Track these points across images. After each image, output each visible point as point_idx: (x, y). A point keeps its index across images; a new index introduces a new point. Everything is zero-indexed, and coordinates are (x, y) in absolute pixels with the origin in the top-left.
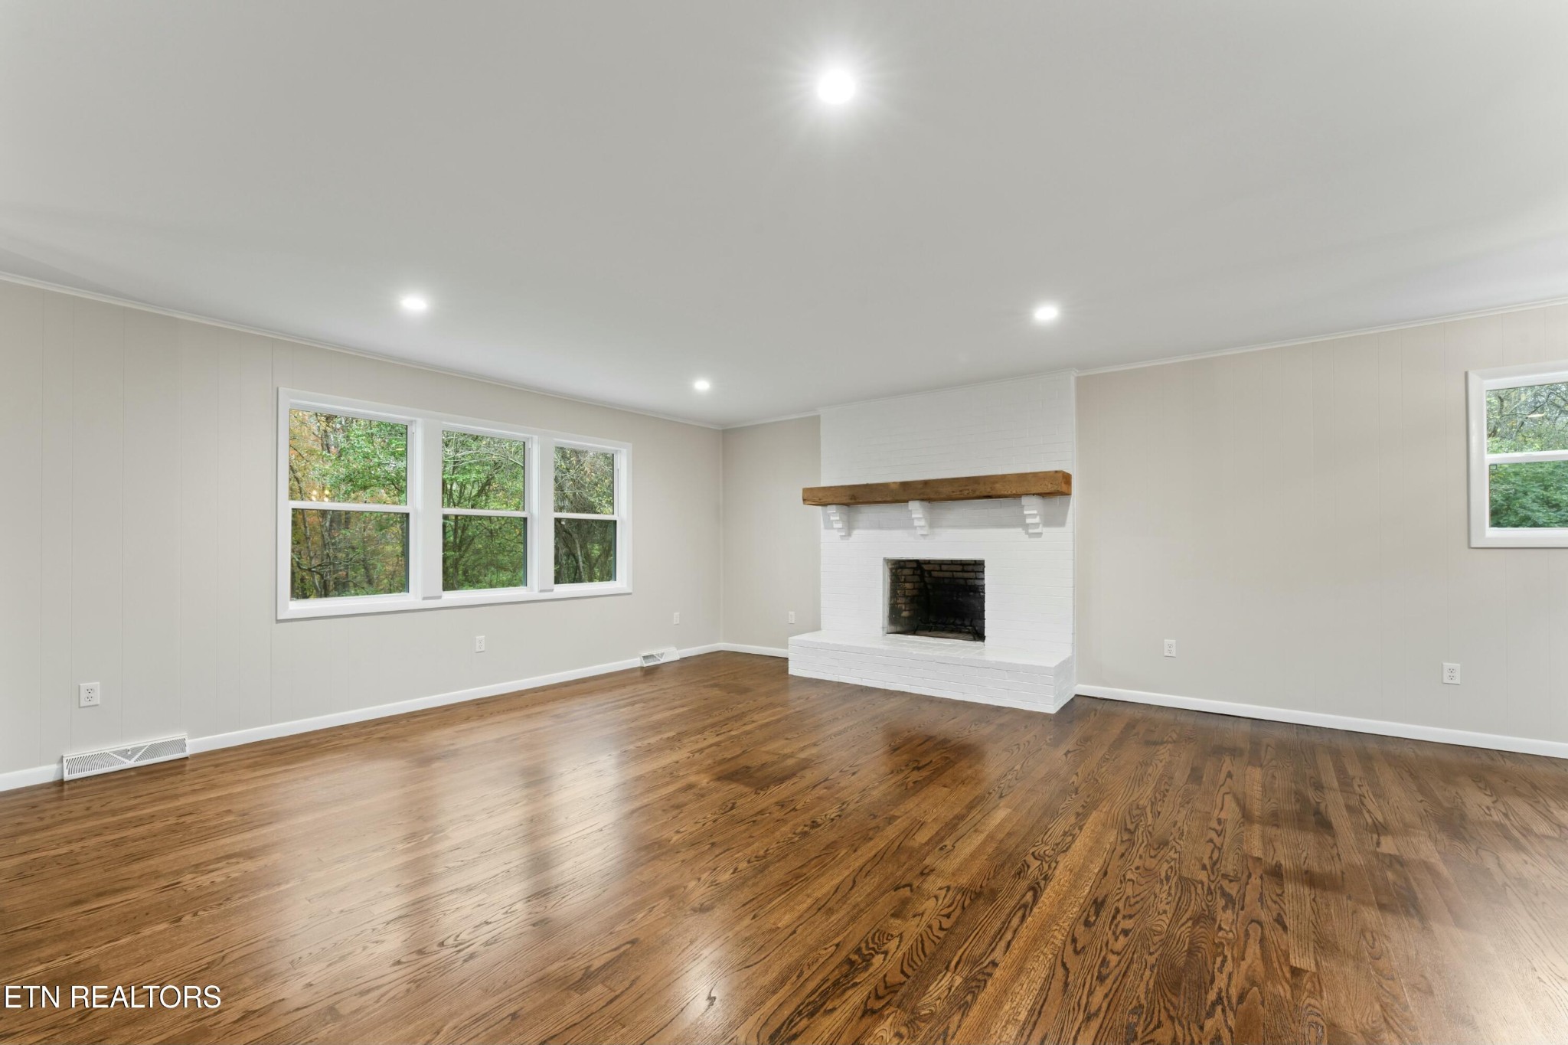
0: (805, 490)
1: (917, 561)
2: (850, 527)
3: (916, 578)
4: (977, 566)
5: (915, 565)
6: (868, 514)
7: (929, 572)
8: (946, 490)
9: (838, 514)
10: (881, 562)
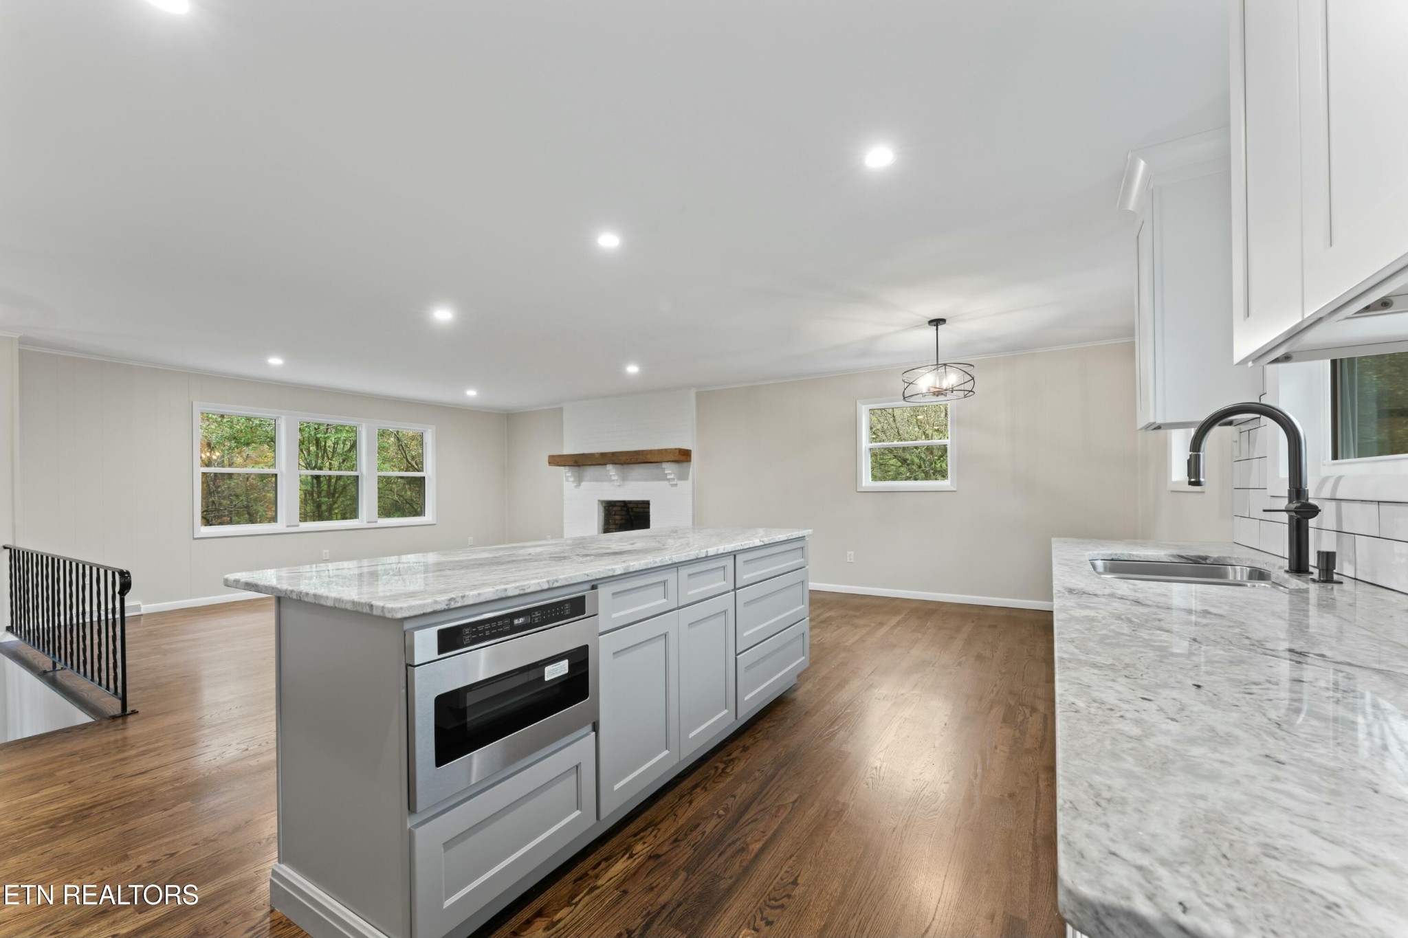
0: (551, 457)
1: (624, 502)
2: (579, 480)
3: (623, 513)
4: (646, 504)
5: (622, 504)
6: (591, 472)
8: (623, 458)
9: (571, 472)
10: (596, 502)
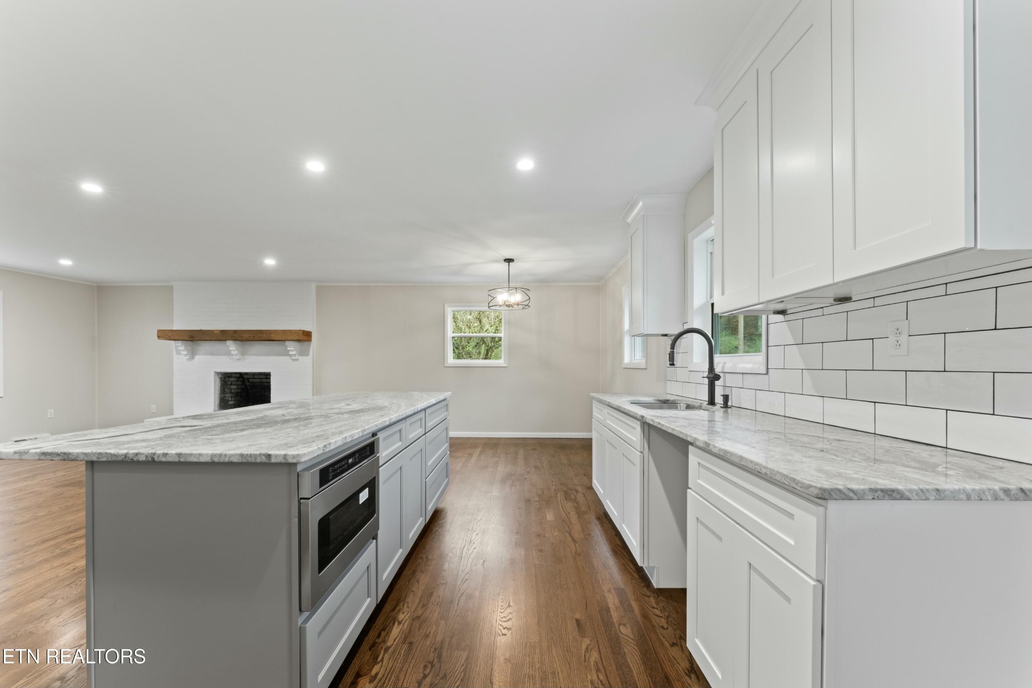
0: (159, 331)
1: (240, 374)
2: (193, 354)
3: (239, 383)
4: (267, 376)
5: (238, 376)
6: (206, 346)
7: (248, 379)
8: (246, 336)
9: (183, 346)
10: (213, 374)
